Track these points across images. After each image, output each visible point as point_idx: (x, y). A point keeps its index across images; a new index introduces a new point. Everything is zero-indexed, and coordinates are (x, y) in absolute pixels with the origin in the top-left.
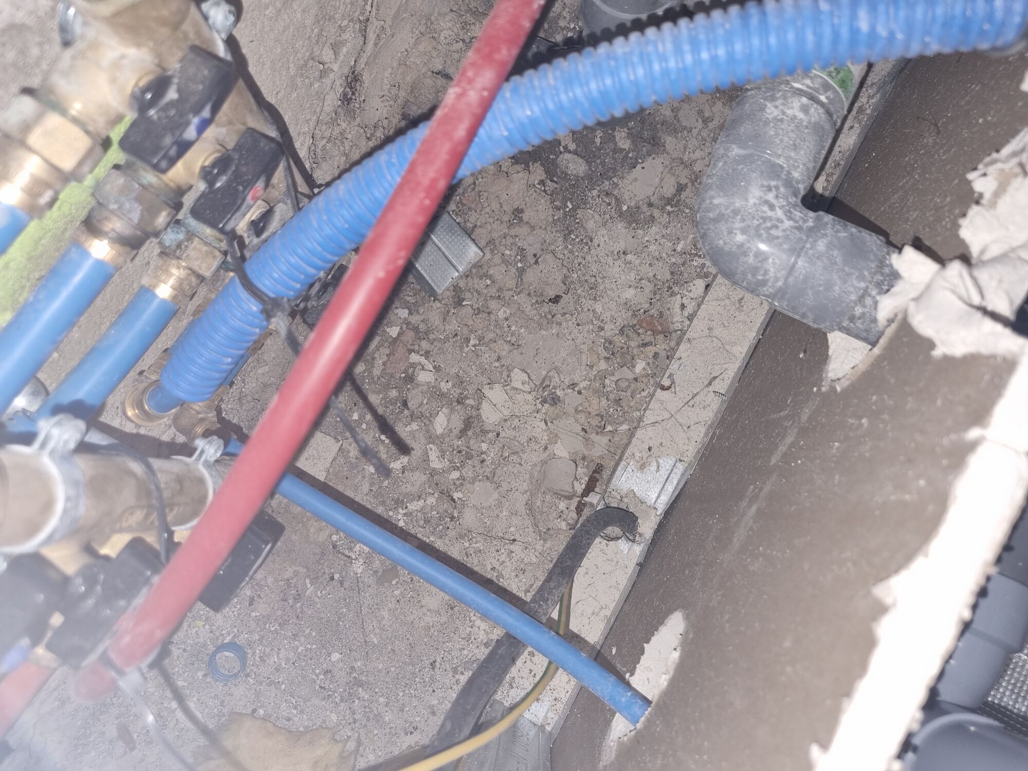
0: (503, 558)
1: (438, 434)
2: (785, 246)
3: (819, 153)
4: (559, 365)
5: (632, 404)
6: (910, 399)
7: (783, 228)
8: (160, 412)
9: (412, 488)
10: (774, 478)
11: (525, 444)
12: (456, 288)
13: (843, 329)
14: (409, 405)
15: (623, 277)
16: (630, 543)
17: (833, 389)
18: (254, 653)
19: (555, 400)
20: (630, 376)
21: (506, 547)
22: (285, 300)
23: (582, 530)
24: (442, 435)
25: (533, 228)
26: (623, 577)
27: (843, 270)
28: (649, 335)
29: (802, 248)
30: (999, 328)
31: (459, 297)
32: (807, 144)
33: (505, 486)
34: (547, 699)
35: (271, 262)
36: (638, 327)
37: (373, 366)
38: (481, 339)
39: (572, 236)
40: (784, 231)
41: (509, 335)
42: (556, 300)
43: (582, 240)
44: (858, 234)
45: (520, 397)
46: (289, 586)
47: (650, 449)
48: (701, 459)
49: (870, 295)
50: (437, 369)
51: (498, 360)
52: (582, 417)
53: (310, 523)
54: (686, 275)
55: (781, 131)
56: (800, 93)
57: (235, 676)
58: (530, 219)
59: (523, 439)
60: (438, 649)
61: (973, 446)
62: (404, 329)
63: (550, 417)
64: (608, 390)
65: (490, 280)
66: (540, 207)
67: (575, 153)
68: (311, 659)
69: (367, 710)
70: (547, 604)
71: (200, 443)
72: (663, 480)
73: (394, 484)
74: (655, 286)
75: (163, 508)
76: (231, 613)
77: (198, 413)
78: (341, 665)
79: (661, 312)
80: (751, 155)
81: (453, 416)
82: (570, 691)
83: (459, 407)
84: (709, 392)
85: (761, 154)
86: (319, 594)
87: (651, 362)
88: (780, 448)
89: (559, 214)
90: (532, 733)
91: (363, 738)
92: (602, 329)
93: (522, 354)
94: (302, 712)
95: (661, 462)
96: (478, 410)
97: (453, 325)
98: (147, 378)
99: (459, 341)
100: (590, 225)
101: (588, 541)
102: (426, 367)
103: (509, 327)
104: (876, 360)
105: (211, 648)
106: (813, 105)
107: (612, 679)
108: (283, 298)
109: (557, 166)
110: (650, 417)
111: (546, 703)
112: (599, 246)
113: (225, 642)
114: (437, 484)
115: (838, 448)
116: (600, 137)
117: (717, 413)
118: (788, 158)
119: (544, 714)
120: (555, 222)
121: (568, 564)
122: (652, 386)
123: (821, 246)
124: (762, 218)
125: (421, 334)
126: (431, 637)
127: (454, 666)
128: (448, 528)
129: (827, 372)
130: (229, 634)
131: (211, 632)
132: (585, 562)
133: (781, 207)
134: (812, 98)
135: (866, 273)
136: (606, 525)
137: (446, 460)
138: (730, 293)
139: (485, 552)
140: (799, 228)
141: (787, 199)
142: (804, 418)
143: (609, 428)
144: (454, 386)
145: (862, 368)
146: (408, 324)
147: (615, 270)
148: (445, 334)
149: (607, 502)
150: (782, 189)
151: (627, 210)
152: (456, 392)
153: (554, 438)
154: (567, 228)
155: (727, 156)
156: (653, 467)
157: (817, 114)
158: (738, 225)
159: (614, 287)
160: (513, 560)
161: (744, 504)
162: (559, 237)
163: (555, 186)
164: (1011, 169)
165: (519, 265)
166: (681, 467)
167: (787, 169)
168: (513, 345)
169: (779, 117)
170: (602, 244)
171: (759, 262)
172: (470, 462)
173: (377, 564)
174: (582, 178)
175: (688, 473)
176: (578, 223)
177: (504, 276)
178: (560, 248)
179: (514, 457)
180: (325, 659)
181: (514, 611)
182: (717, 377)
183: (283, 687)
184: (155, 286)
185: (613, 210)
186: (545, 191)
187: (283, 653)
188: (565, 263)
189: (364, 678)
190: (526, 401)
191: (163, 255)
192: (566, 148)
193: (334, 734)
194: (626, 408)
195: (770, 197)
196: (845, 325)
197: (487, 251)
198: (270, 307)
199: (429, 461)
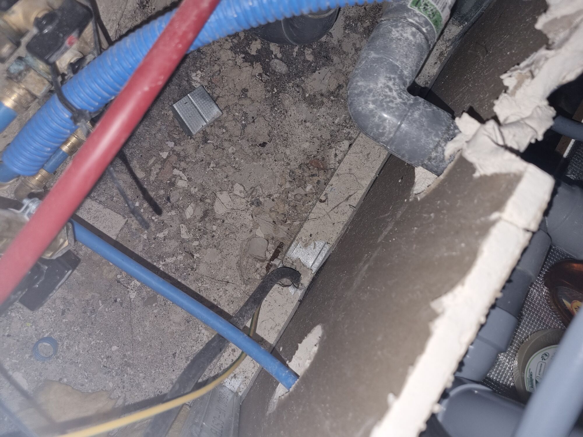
0: (221, 293)
1: (187, 218)
2: (396, 113)
3: (419, 62)
4: (263, 183)
5: (303, 209)
6: (459, 201)
7: (396, 102)
9: (169, 249)
10: (379, 249)
11: (239, 228)
12: (204, 132)
13: (424, 166)
14: (171, 200)
15: (303, 135)
16: (296, 289)
17: (416, 199)
18: (63, 344)
19: (258, 204)
20: (303, 193)
21: (223, 287)
22: (88, 112)
23: (268, 279)
24: (190, 219)
25: (253, 101)
26: (290, 308)
27: (427, 130)
28: (315, 170)
29: (406, 116)
30: (513, 156)
31: (206, 138)
32: (413, 55)
33: (225, 251)
34: (241, 377)
35: (79, 86)
36: (309, 165)
37: (150, 175)
38: (217, 164)
39: (276, 108)
40: (396, 104)
41: (234, 163)
42: (263, 145)
43: (281, 111)
44: (437, 110)
45: (238, 200)
46: (88, 304)
47: (311, 235)
48: (339, 242)
49: (440, 146)
50: (189, 179)
51: (227, 177)
52: (274, 215)
53: (104, 267)
54: (339, 138)
55: (399, 46)
56: (412, 25)
57: (50, 357)
58: (251, 95)
59: (238, 225)
60: (178, 346)
61: (493, 223)
62: (171, 154)
63: (255, 213)
64: (290, 200)
65: (225, 129)
66: (258, 89)
67: (281, 60)
68: (99, 349)
69: (132, 381)
70: (244, 319)
71: (26, 201)
72: (317, 254)
73: (158, 246)
74: (321, 142)
76: (49, 319)
78: (117, 353)
79: (323, 157)
80: (382, 58)
81: (197, 208)
82: (254, 373)
83: (201, 204)
84: (347, 205)
85: (387, 58)
86: (107, 310)
87: (315, 186)
88: (384, 233)
89: (269, 95)
90: (230, 397)
91: (128, 397)
92: (289, 164)
93: (241, 175)
94: (91, 381)
95: (317, 243)
96: (213, 206)
97: (201, 154)
99: (204, 164)
100: (287, 102)
101: (271, 285)
102: (183, 178)
103: (234, 158)
104: (441, 182)
105: (35, 340)
106: (418, 32)
107: (278, 362)
108: (86, 111)
109: (269, 66)
110: (312, 216)
111: (240, 379)
112: (291, 116)
113: (45, 336)
114: (185, 248)
115: (416, 230)
116: (296, 52)
117: (350, 217)
118: (402, 62)
119: (238, 386)
120: (266, 99)
121: (258, 296)
122: (315, 199)
123: (416, 115)
124: (385, 95)
125: (181, 158)
126: (174, 339)
127: (187, 356)
128: (189, 274)
129: (413, 191)
130: (47, 332)
131: (36, 330)
132: (267, 298)
133: (396, 91)
134: (418, 29)
135: (440, 133)
136: (283, 277)
137: (191, 234)
138: (362, 150)
139: (210, 290)
140: (405, 104)
141: (400, 86)
142: (398, 216)
143: (289, 222)
144: (199, 190)
145: (433, 186)
146: (174, 151)
147: (299, 130)
148: (196, 159)
149: (284, 264)
150: (397, 80)
151: (309, 97)
152: (200, 194)
153: (256, 225)
154: (273, 104)
155: (368, 58)
156: (312, 247)
157: (420, 38)
158: (371, 98)
159: (298, 140)
160: (227, 295)
161: (361, 264)
162: (268, 108)
163: (268, 78)
164: (525, 73)
165: (243, 122)
166: (327, 247)
167: (401, 69)
168: (236, 169)
169: (399, 38)
170: (293, 115)
171: (381, 121)
172: (205, 236)
173: (144, 294)
174: (284, 75)
175: (331, 250)
176: (280, 101)
177: (234, 128)
178: (268, 115)
179: (232, 235)
180: (108, 349)
181: (223, 321)
182: (351, 196)
183: (80, 365)
184: (3, 99)
185: (300, 96)
186: (261, 80)
187: (81, 345)
188: (270, 124)
189: (131, 362)
190: (241, 203)
191: (9, 79)
192: (275, 56)
193: (110, 394)
194: (299, 211)
195: (390, 84)
196: (425, 162)
197: (225, 112)
198: (77, 115)
199: (181, 234)
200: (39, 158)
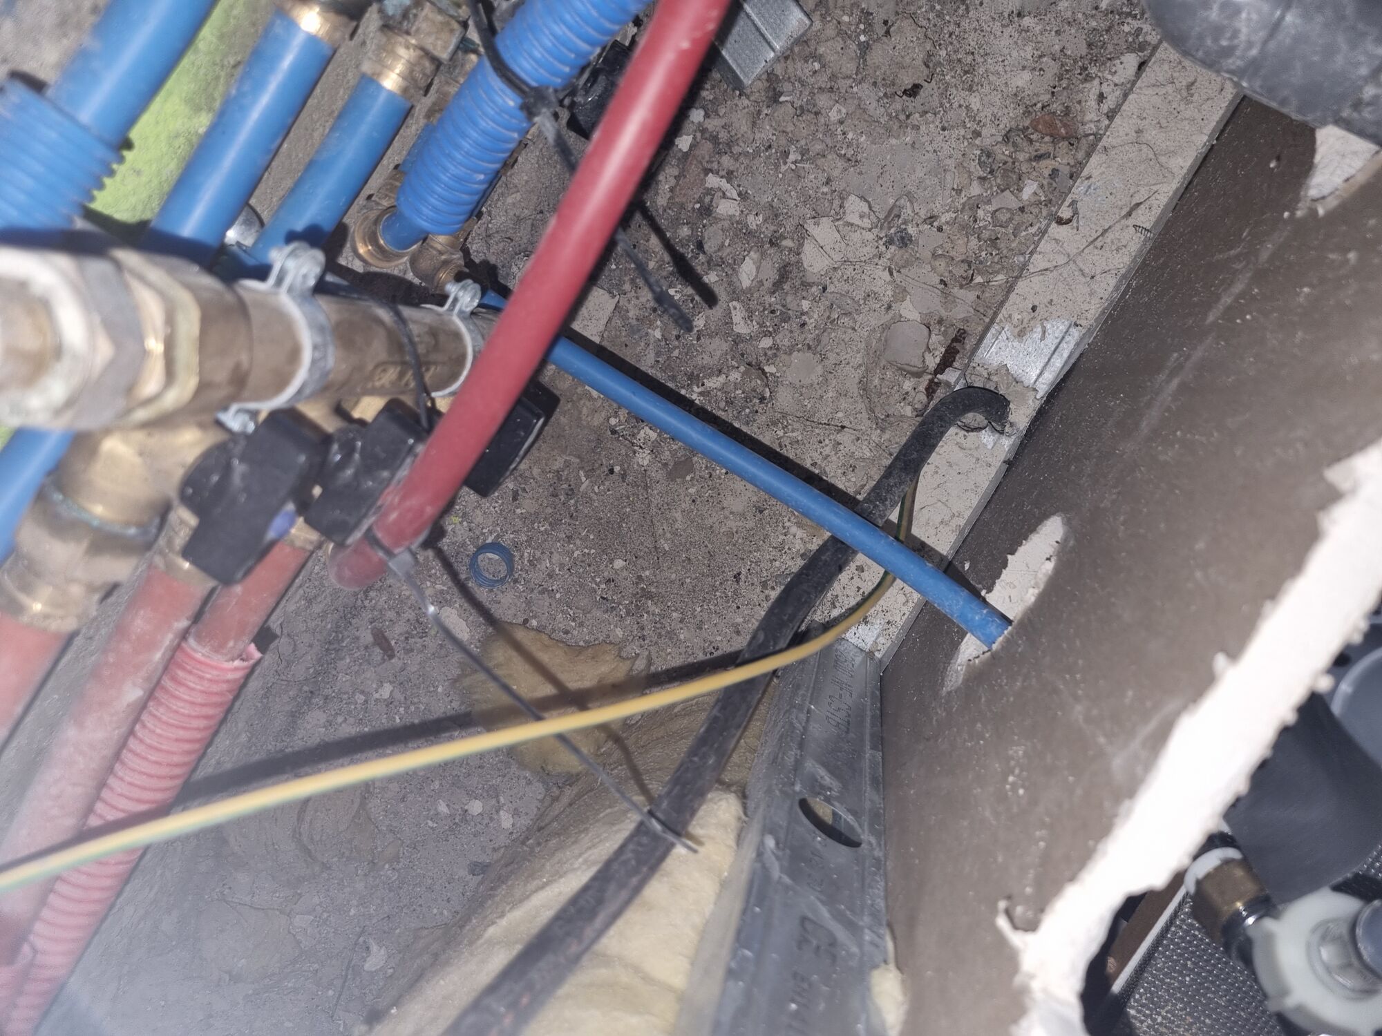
0: (827, 451)
1: (744, 287)
4: (913, 189)
5: (1014, 245)
8: (399, 249)
9: (710, 359)
10: (1208, 341)
11: (862, 302)
12: (771, 77)
13: (1340, 122)
14: (706, 247)
15: (1015, 54)
16: (997, 435)
17: (1313, 212)
18: (522, 557)
19: (904, 240)
20: (1014, 204)
21: (832, 437)
22: (551, 90)
23: (933, 415)
24: (749, 289)
26: (985, 478)
27: (1355, 29)
28: (1046, 143)
31: (775, 89)
33: (832, 358)
34: (878, 622)
35: (530, 36)
36: (1031, 130)
38: (804, 152)
41: (844, 146)
42: (913, 91)
45: (856, 237)
46: (559, 479)
47: (1034, 309)
48: (1106, 321)
50: (743, 196)
51: (827, 183)
52: (941, 265)
53: (582, 402)
54: (1110, 48)
57: (502, 581)
59: (859, 295)
60: (743, 559)
62: (698, 139)
63: (897, 264)
64: (981, 225)
65: (820, 62)
68: (589, 566)
69: (658, 625)
70: (885, 505)
71: (452, 289)
72: (1048, 352)
73: (687, 354)
74: (1062, 65)
75: (420, 365)
76: (491, 509)
77: (441, 253)
78: (625, 573)
79: (1067, 107)
81: (764, 263)
82: (907, 613)
83: (772, 251)
84: (1127, 226)
86: (596, 490)
87: (1045, 182)
88: (1223, 301)
90: (859, 659)
91: (654, 656)
92: (977, 134)
93: (861, 173)
94: (581, 625)
95: (1048, 326)
96: (799, 254)
97: (766, 132)
98: (378, 204)
99: (775, 156)
101: (941, 429)
102: (728, 194)
103: (844, 134)
105: (471, 549)
107: (965, 593)
108: (547, 88)
110: (1038, 262)
111: (876, 627)
113: (488, 541)
114: (742, 355)
115: (1308, 295)
117: (1136, 256)
119: (873, 639)
122: (1046, 218)
125: (721, 146)
126: (735, 545)
127: (763, 579)
128: (757, 412)
129: (1308, 188)
130: (491, 533)
131: (470, 530)
132: (934, 458)
136: (968, 408)
137: (754, 323)
138: (1175, 75)
139: (803, 444)
142: (1264, 256)
143: (978, 279)
144: (765, 221)
145: (1361, 179)
146: (703, 131)
147: (1004, 41)
148: (754, 145)
149: (969, 381)
152: (767, 231)
153: (901, 293)
156: (1037, 335)
159: (1001, 69)
160: (840, 454)
161: (1162, 377)
165: (862, 38)
166: (1076, 334)
168: (849, 160)
171: (1226, 18)
172: (786, 326)
173: (666, 455)
175: (1086, 341)
177: (839, 56)
178: (924, 10)
179: (846, 320)
180: (607, 566)
181: (843, 511)
182: (1141, 203)
183: (558, 596)
184: (379, 74)
187: (556, 557)
188: (929, 32)
189: (654, 590)
190: (864, 242)
191: (386, 29)
193: (620, 650)
194: (1005, 252)
196: (1344, 115)
197: (816, 17)
198: (532, 99)
199: (732, 323)
200: (466, 197)
